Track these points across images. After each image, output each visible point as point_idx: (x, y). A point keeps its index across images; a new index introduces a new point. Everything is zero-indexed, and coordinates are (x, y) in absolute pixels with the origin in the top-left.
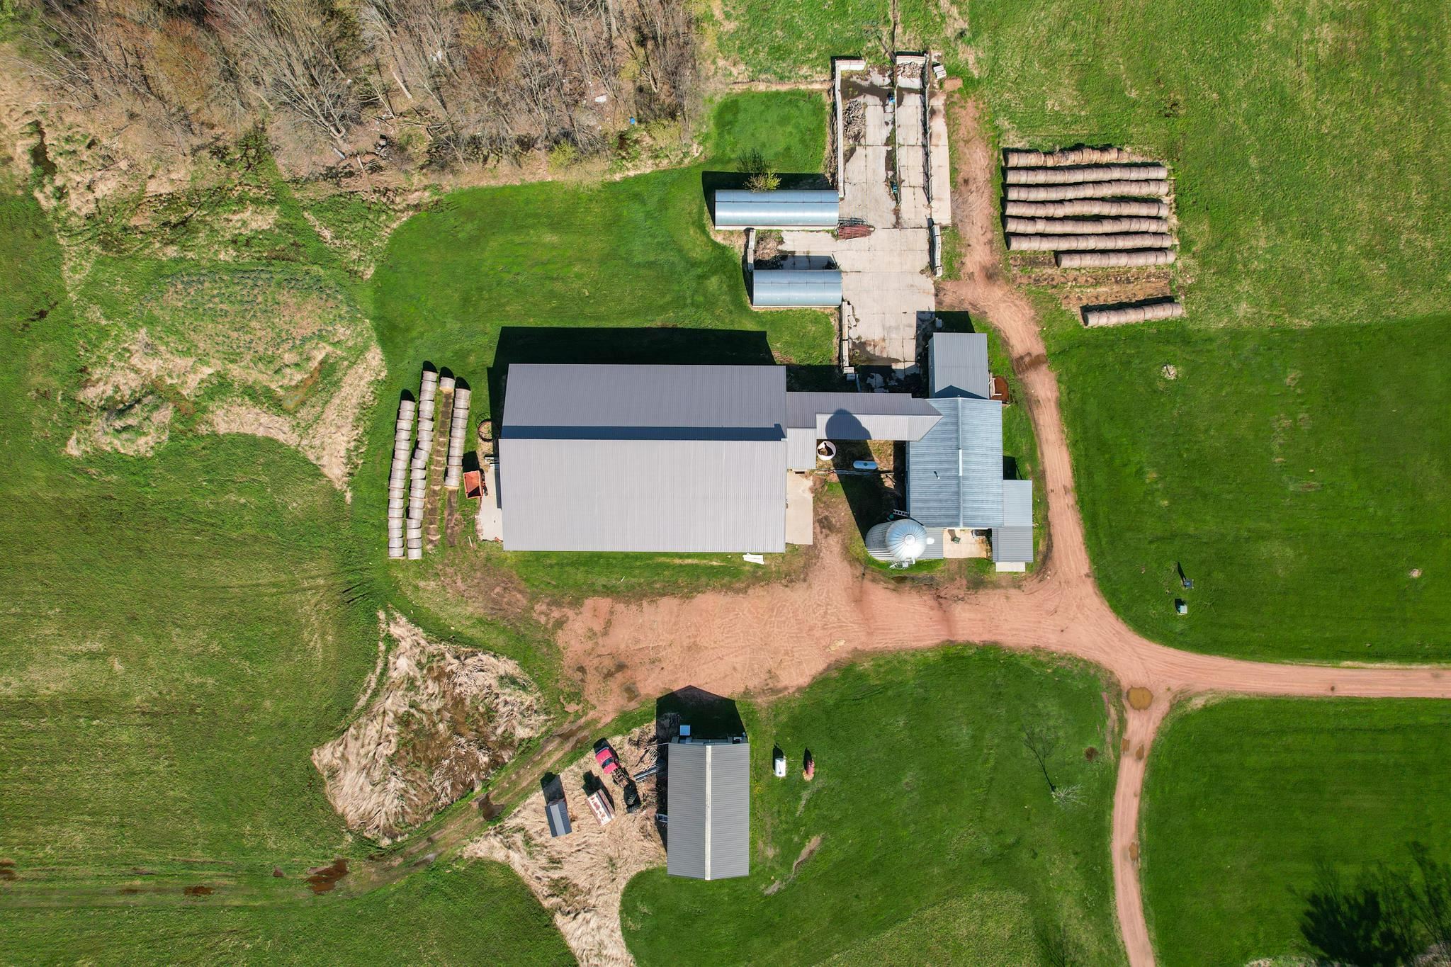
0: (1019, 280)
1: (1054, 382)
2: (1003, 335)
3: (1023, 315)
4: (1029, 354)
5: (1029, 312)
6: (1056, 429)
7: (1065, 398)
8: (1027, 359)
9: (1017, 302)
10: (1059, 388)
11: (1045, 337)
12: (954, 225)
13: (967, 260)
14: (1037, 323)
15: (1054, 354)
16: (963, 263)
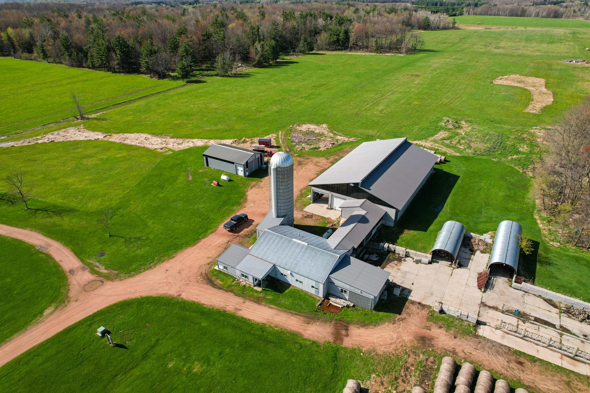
0: (412, 356)
1: (315, 339)
2: (371, 327)
3: (381, 345)
4: (347, 335)
5: (381, 350)
6: (281, 324)
7: (299, 340)
8: (344, 332)
9: (394, 346)
10: (310, 340)
11: (355, 352)
12: (477, 336)
13: (442, 331)
14: (370, 353)
15: (338, 350)
16: (440, 327)
